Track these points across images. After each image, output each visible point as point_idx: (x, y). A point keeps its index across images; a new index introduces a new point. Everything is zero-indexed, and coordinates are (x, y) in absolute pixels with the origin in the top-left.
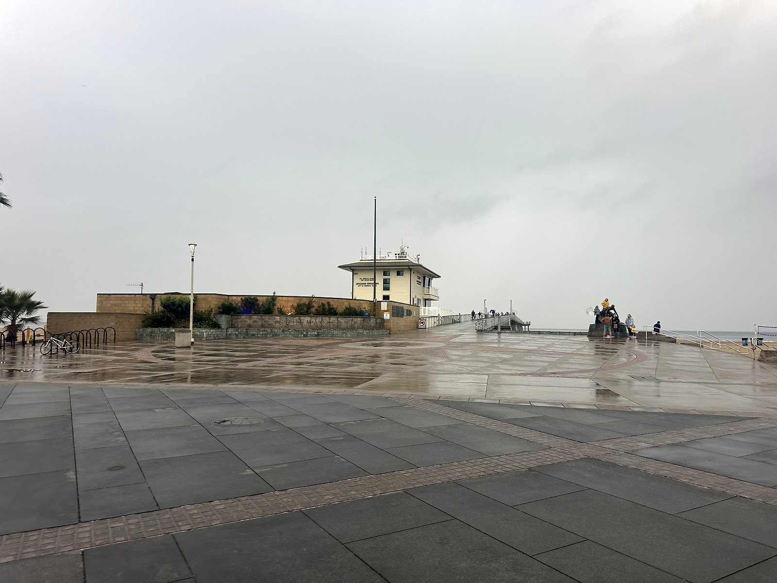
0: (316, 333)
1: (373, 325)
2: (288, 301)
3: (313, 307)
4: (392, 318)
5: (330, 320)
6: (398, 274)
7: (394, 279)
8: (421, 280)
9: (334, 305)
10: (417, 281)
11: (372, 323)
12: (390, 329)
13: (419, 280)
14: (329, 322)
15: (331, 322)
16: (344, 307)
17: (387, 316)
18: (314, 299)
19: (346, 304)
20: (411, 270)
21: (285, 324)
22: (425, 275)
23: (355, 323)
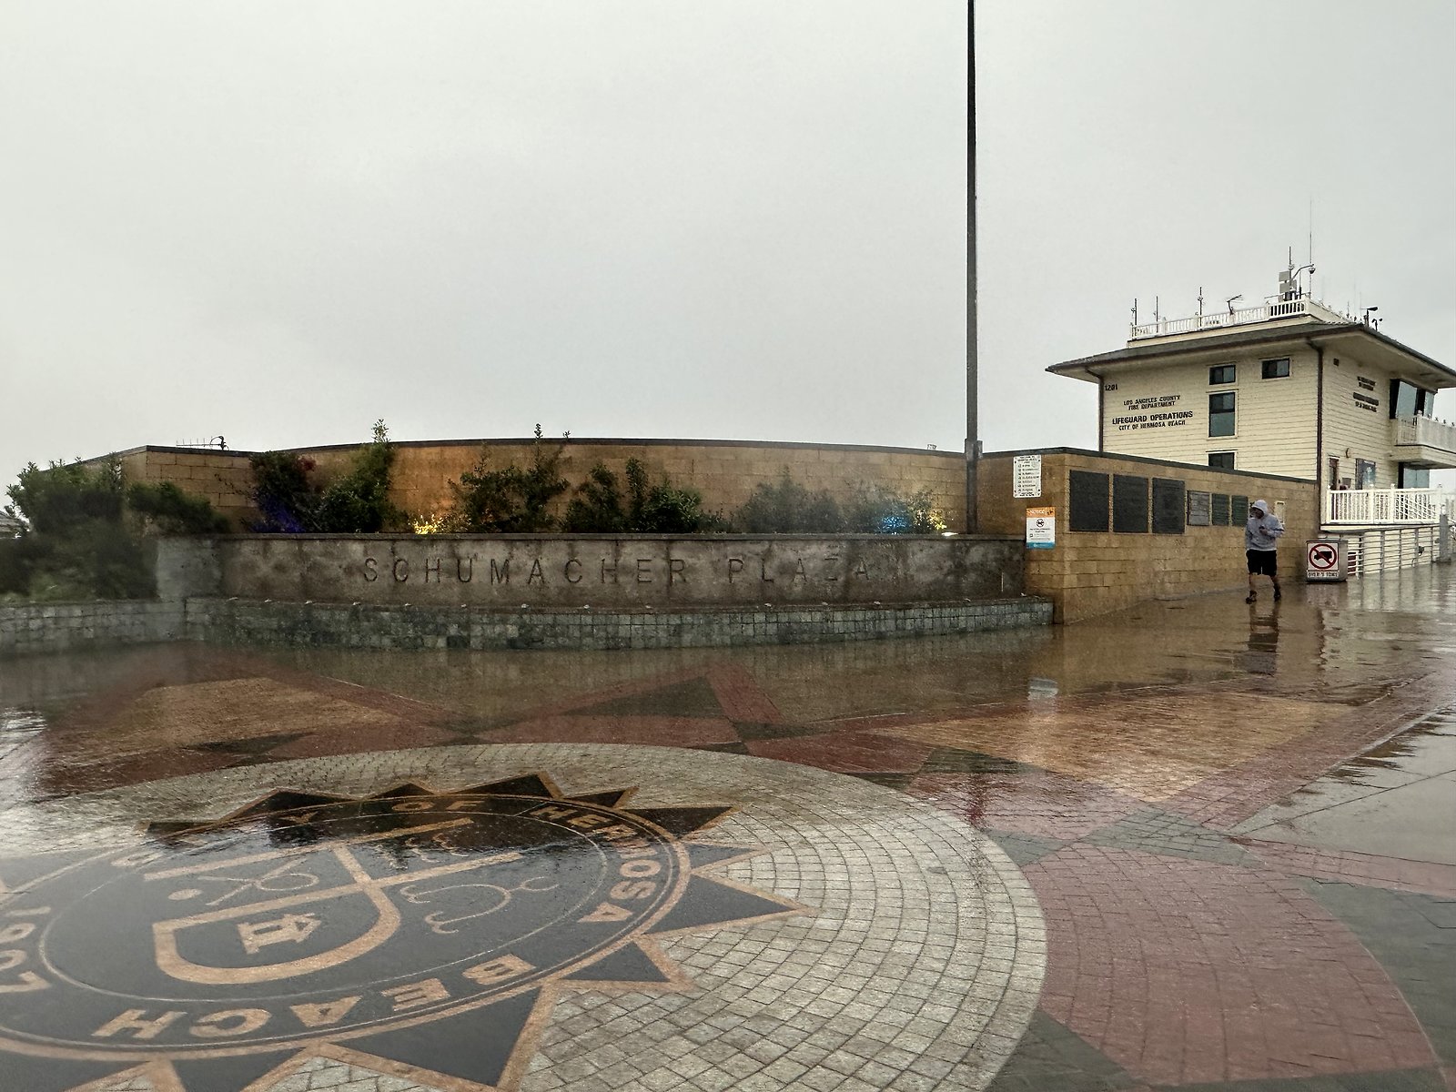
0: (512, 631)
1: (926, 578)
2: (441, 466)
3: (560, 489)
4: (1076, 540)
5: (617, 554)
6: (1269, 371)
7: (1251, 393)
8: (1380, 393)
9: (678, 477)
10: (1356, 396)
11: (921, 569)
12: (1055, 599)
13: (1364, 392)
14: (613, 571)
15: (626, 570)
16: (748, 486)
17: (1041, 529)
18: (569, 451)
19: (768, 472)
20: (1320, 351)
21: (385, 581)
22: (1393, 372)
23: (787, 570)
